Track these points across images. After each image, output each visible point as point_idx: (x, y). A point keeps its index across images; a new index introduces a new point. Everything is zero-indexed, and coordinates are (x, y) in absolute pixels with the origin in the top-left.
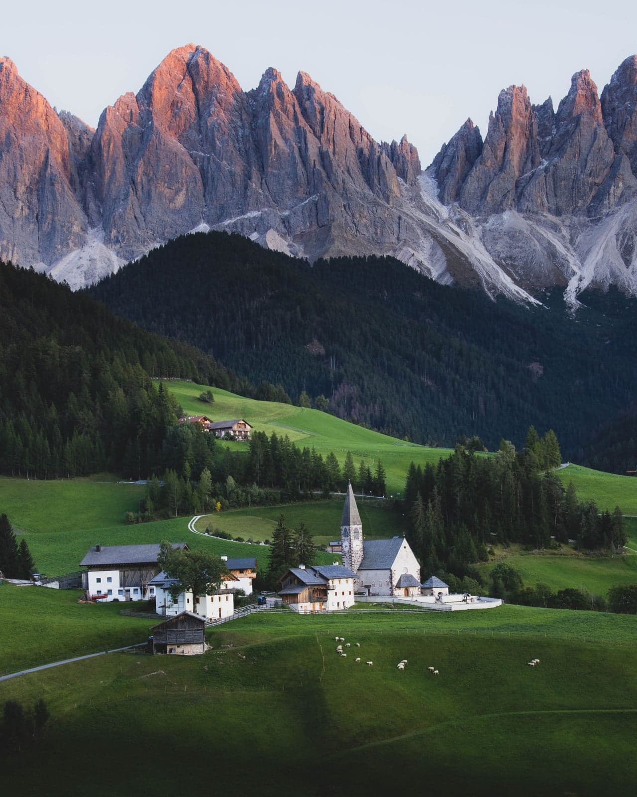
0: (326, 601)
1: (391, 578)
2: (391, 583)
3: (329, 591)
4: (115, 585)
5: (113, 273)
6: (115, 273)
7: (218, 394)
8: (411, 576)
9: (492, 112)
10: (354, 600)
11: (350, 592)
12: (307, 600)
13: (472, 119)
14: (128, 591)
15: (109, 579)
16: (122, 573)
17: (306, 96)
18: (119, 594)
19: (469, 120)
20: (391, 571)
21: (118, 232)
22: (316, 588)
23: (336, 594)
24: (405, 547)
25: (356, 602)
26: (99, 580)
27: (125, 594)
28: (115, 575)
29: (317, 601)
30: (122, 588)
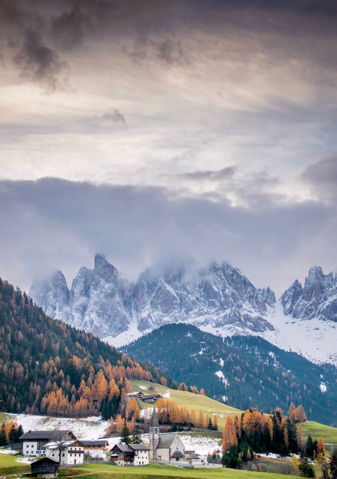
0: (133, 461)
1: (170, 452)
2: (170, 455)
3: (135, 456)
4: (35, 449)
5: (135, 340)
6: (136, 340)
7: (157, 386)
8: (180, 452)
9: (306, 277)
10: (148, 461)
11: (146, 458)
12: (123, 459)
13: (298, 280)
14: (41, 452)
15: (33, 446)
16: (39, 443)
17: (226, 269)
18: (37, 453)
19: (297, 281)
20: (170, 449)
21: (143, 324)
22: (128, 454)
23: (139, 458)
24: (177, 438)
25: (149, 462)
26: (28, 446)
27: (39, 453)
28: (35, 444)
29: (129, 461)
30: (38, 451)
